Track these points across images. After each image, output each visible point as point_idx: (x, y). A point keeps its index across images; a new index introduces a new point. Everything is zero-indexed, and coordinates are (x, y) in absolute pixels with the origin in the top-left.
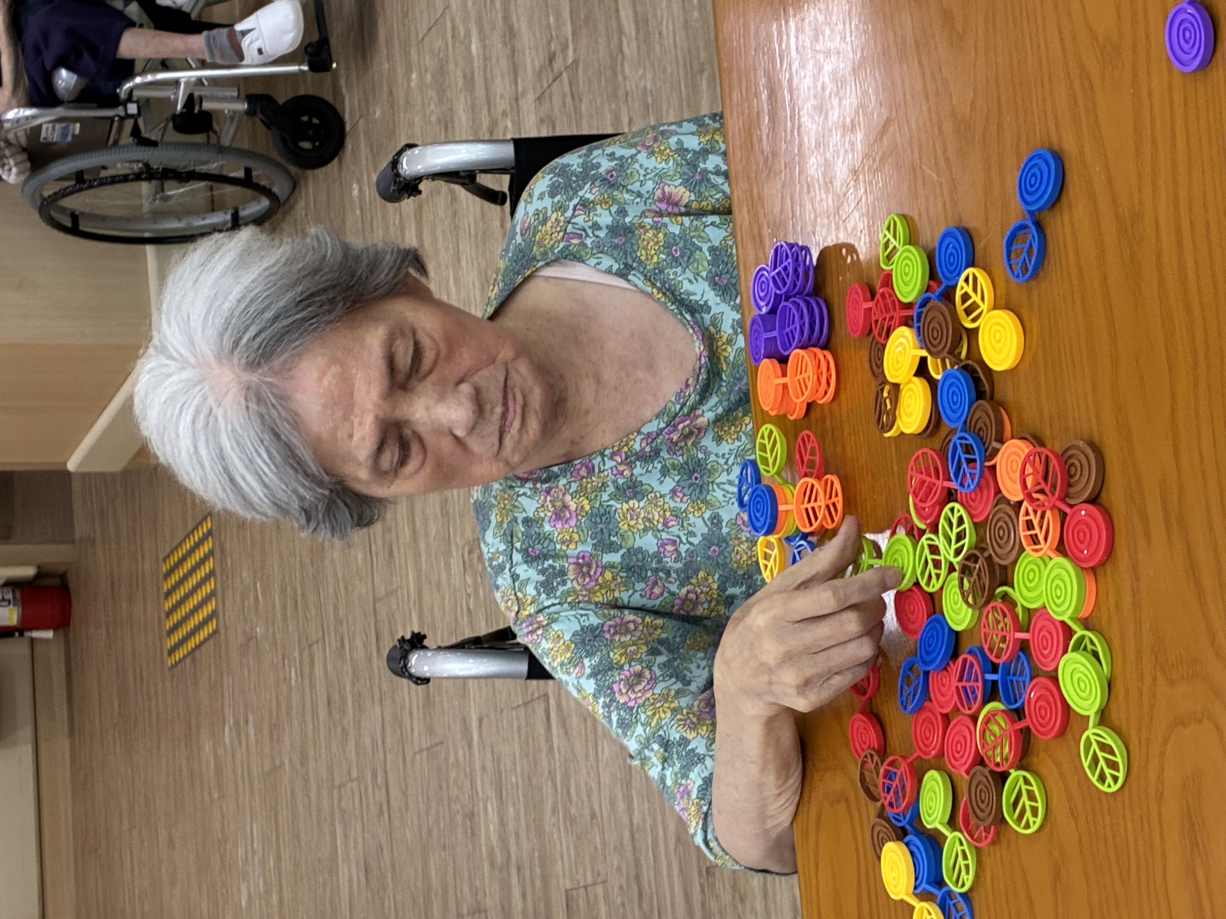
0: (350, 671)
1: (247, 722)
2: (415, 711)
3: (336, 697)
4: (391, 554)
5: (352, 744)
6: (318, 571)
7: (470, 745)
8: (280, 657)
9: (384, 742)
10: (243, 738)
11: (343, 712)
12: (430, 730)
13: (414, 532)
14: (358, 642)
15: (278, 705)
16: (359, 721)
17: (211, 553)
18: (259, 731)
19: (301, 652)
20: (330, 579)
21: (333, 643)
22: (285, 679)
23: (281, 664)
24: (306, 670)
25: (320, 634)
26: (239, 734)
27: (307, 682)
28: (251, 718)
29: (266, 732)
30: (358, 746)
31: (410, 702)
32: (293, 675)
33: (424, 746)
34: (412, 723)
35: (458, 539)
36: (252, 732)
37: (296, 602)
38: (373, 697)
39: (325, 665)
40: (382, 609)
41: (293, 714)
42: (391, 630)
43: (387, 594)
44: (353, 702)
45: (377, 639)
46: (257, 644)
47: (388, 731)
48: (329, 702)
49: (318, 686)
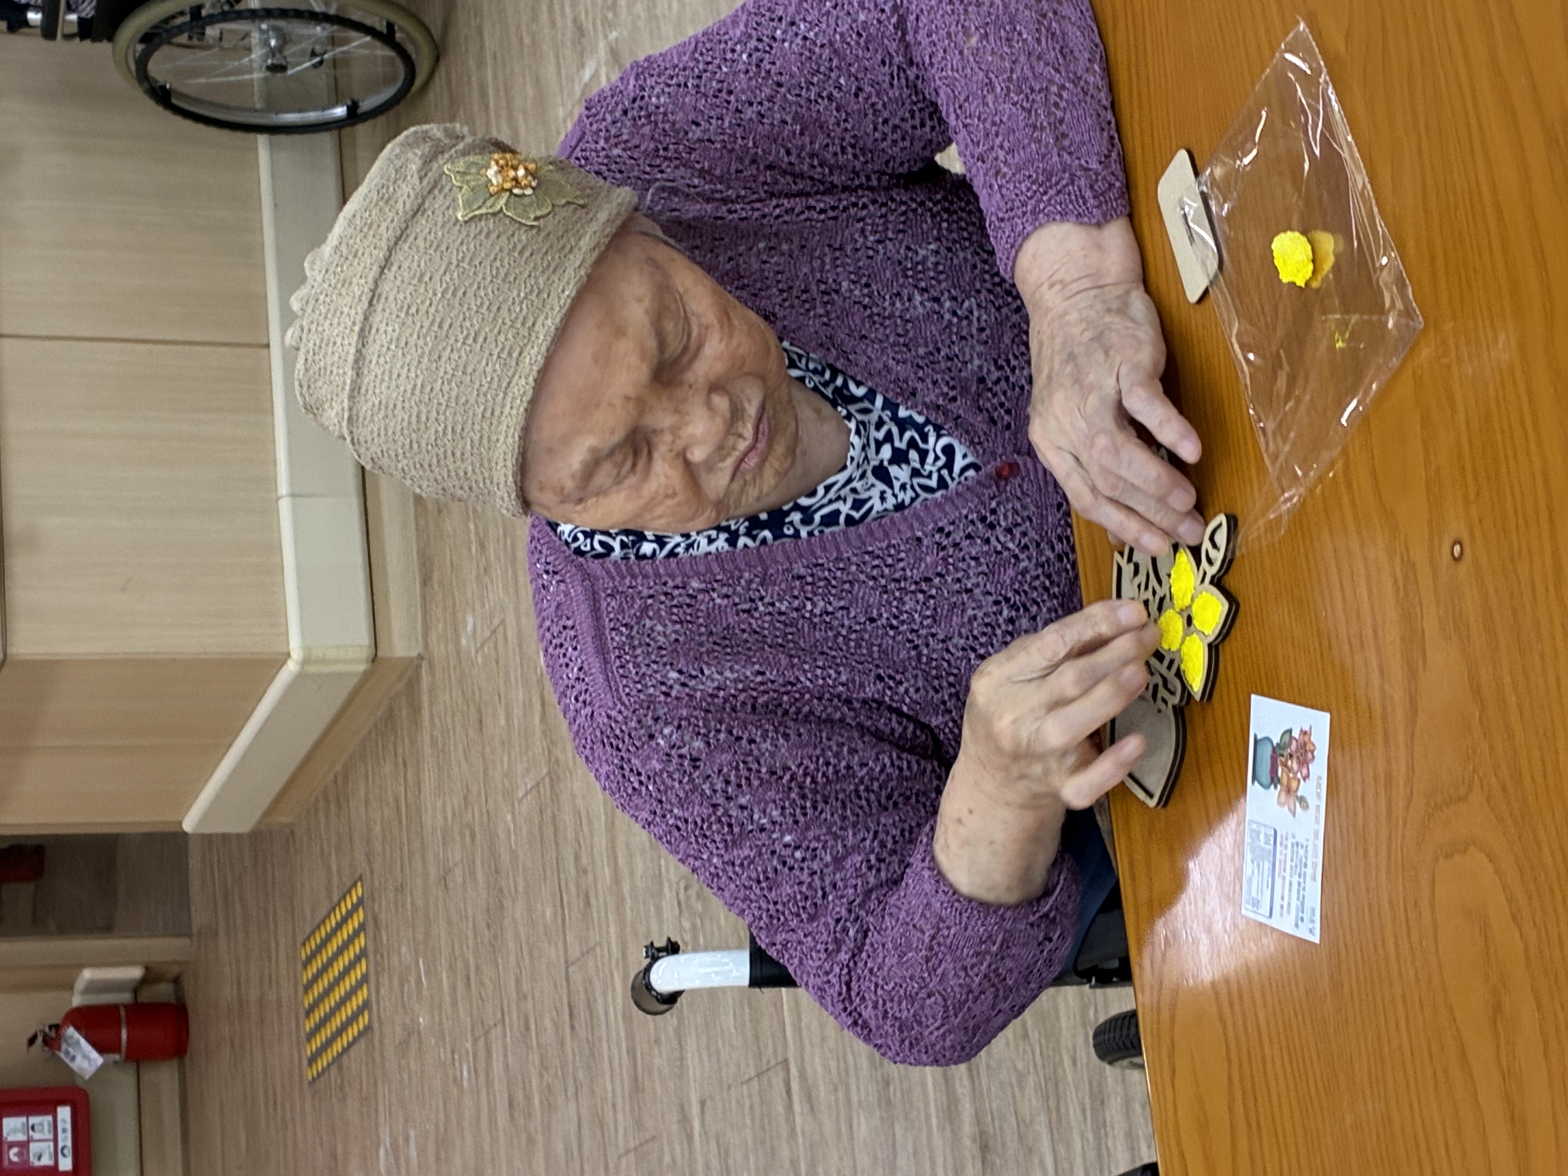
0: (537, 1060)
1: (407, 1140)
2: (619, 1102)
3: (520, 1096)
4: (588, 904)
5: (539, 1158)
6: (495, 938)
7: (690, 1138)
8: (449, 1052)
9: (580, 1146)
10: (403, 1163)
11: (529, 1115)
12: (639, 1124)
13: (616, 872)
14: (547, 1022)
15: (446, 1115)
16: (549, 1124)
17: (362, 927)
18: (422, 1151)
19: (475, 1040)
20: (511, 945)
21: (516, 1026)
22: (455, 1079)
23: (449, 1061)
24: (482, 1066)
25: (499, 1015)
26: (397, 1159)
27: (482, 1079)
28: (412, 1133)
29: (431, 1151)
30: (547, 1157)
31: (613, 1091)
32: (465, 1073)
33: (632, 1144)
34: (615, 1117)
35: (672, 872)
36: (413, 1153)
37: (468, 979)
38: (566, 1091)
39: (505, 1056)
40: (576, 975)
41: (466, 1125)
42: (588, 1001)
43: (583, 955)
44: (541, 1101)
45: (571, 1015)
46: (420, 1041)
47: (586, 1132)
48: (511, 1104)
49: (496, 1085)
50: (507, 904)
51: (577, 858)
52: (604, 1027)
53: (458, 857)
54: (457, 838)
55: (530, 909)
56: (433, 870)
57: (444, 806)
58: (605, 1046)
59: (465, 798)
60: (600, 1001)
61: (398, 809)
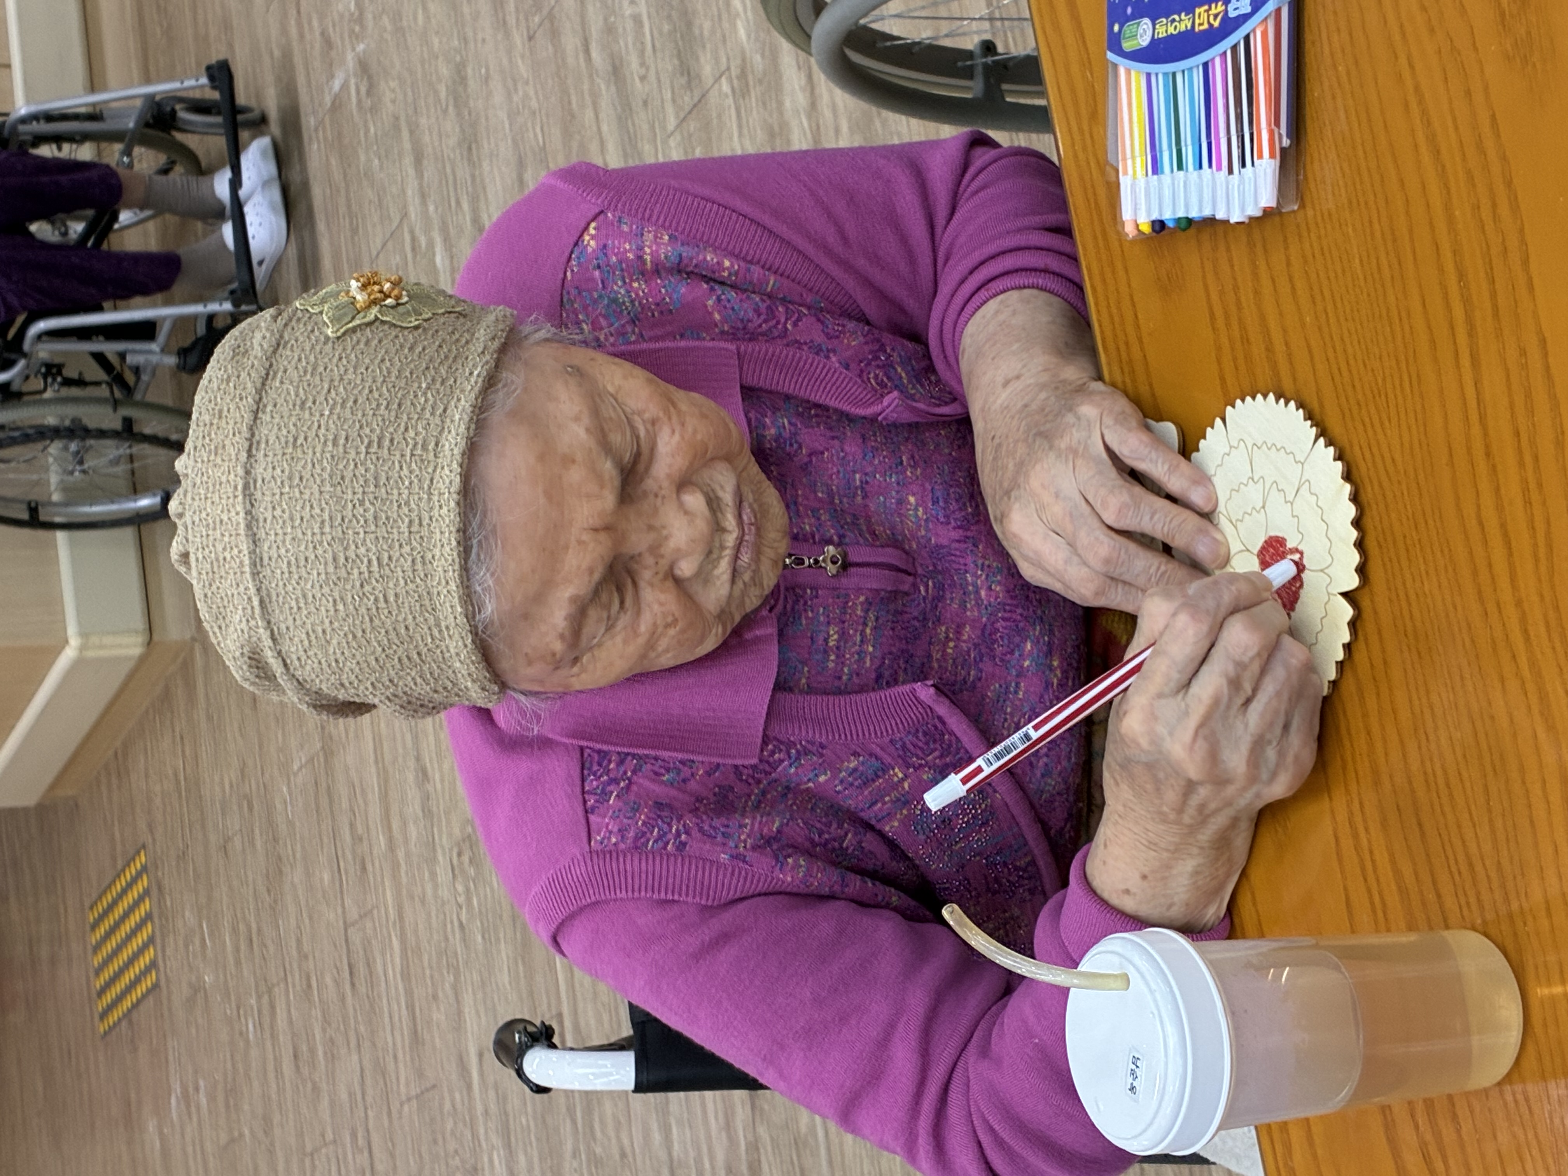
0: (319, 1014)
1: (197, 1089)
2: (400, 1055)
3: (304, 1048)
4: (364, 869)
5: (325, 1102)
6: (275, 901)
7: (469, 1087)
8: (234, 1006)
9: (364, 1096)
10: (193, 1109)
11: (313, 1065)
12: (420, 1074)
13: (390, 840)
14: (328, 980)
15: (234, 1065)
16: (333, 1074)
17: (147, 892)
18: (212, 1098)
19: (259, 998)
20: (291, 909)
21: (298, 984)
22: (241, 1034)
23: (235, 1016)
24: (266, 1020)
25: (282, 974)
26: (188, 1106)
27: (267, 1035)
28: (202, 1083)
29: (221, 1099)
30: (332, 1104)
31: (394, 1044)
32: (251, 1027)
33: (413, 1093)
34: (397, 1068)
35: (444, 840)
36: (203, 1101)
37: (251, 940)
38: (348, 1044)
39: (289, 1012)
40: (356, 937)
41: (253, 1074)
42: (368, 960)
43: (361, 917)
44: (325, 1053)
45: (351, 973)
46: (206, 996)
47: (369, 1081)
48: (296, 1056)
49: (281, 1038)
50: (287, 869)
51: (352, 826)
52: (383, 984)
53: (237, 827)
54: (235, 807)
55: (308, 874)
56: (212, 838)
57: (222, 779)
58: (385, 1001)
59: (242, 771)
60: (379, 961)
61: (178, 782)
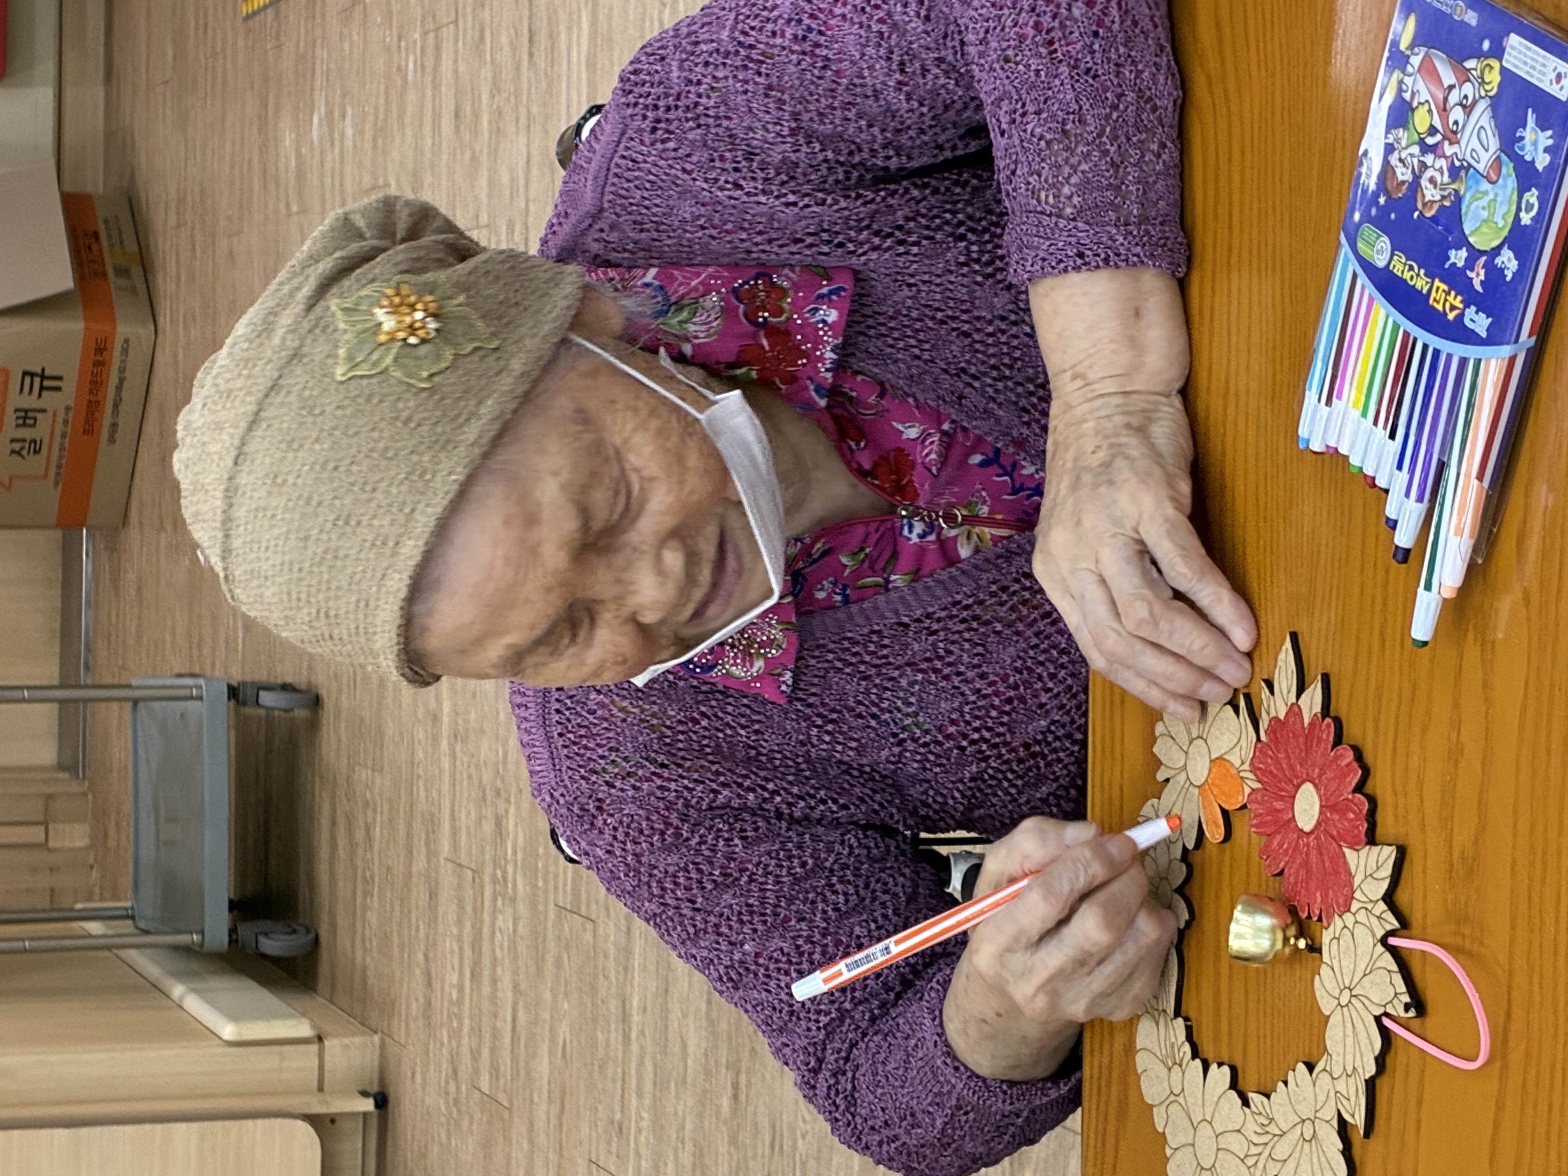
0: (489, 75)
1: (343, 116)
8: (395, 33)
9: (527, 186)
10: (337, 136)
11: (475, 132)
14: (504, 40)
15: (387, 102)
16: (496, 150)
18: (359, 132)
19: (425, 34)
21: (469, 32)
22: (399, 69)
23: (394, 47)
24: (429, 62)
25: (453, 16)
26: (331, 131)
27: (429, 79)
28: (349, 110)
29: (368, 136)
30: (491, 183)
32: (411, 65)
36: (349, 132)
38: (517, 121)
39: (456, 61)
41: (407, 120)
44: (490, 122)
45: (531, 40)
46: (365, 9)
48: (457, 115)
49: (443, 89)
52: (565, 66)
58: (564, 85)
60: (563, 36)
